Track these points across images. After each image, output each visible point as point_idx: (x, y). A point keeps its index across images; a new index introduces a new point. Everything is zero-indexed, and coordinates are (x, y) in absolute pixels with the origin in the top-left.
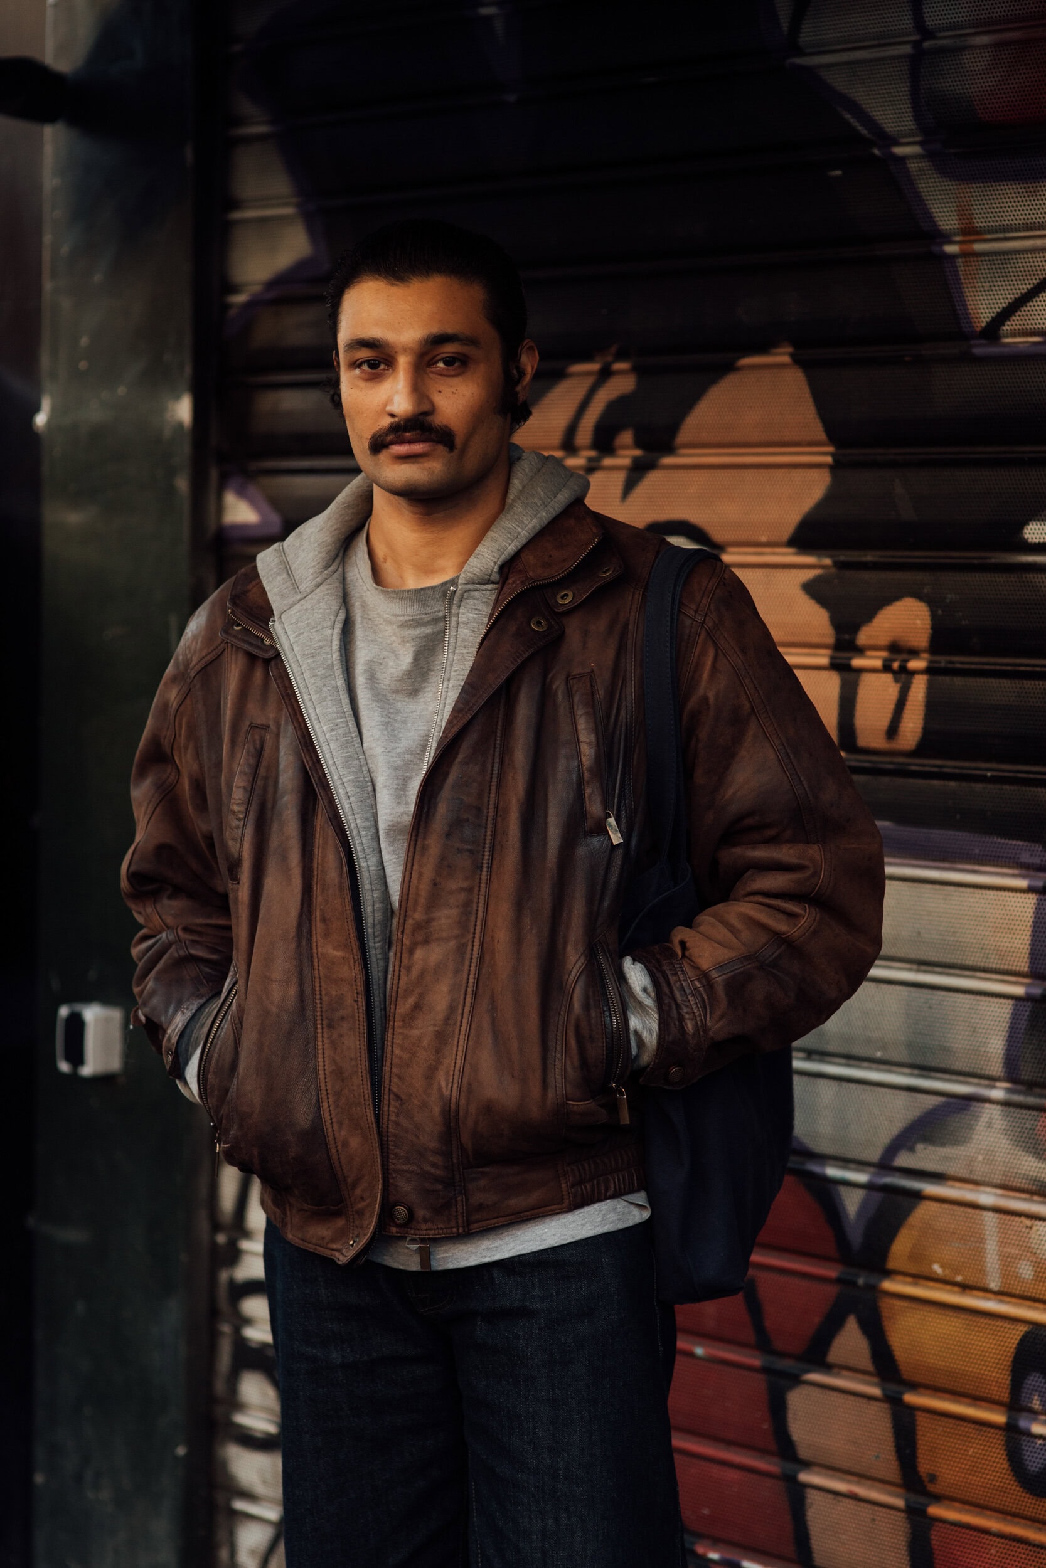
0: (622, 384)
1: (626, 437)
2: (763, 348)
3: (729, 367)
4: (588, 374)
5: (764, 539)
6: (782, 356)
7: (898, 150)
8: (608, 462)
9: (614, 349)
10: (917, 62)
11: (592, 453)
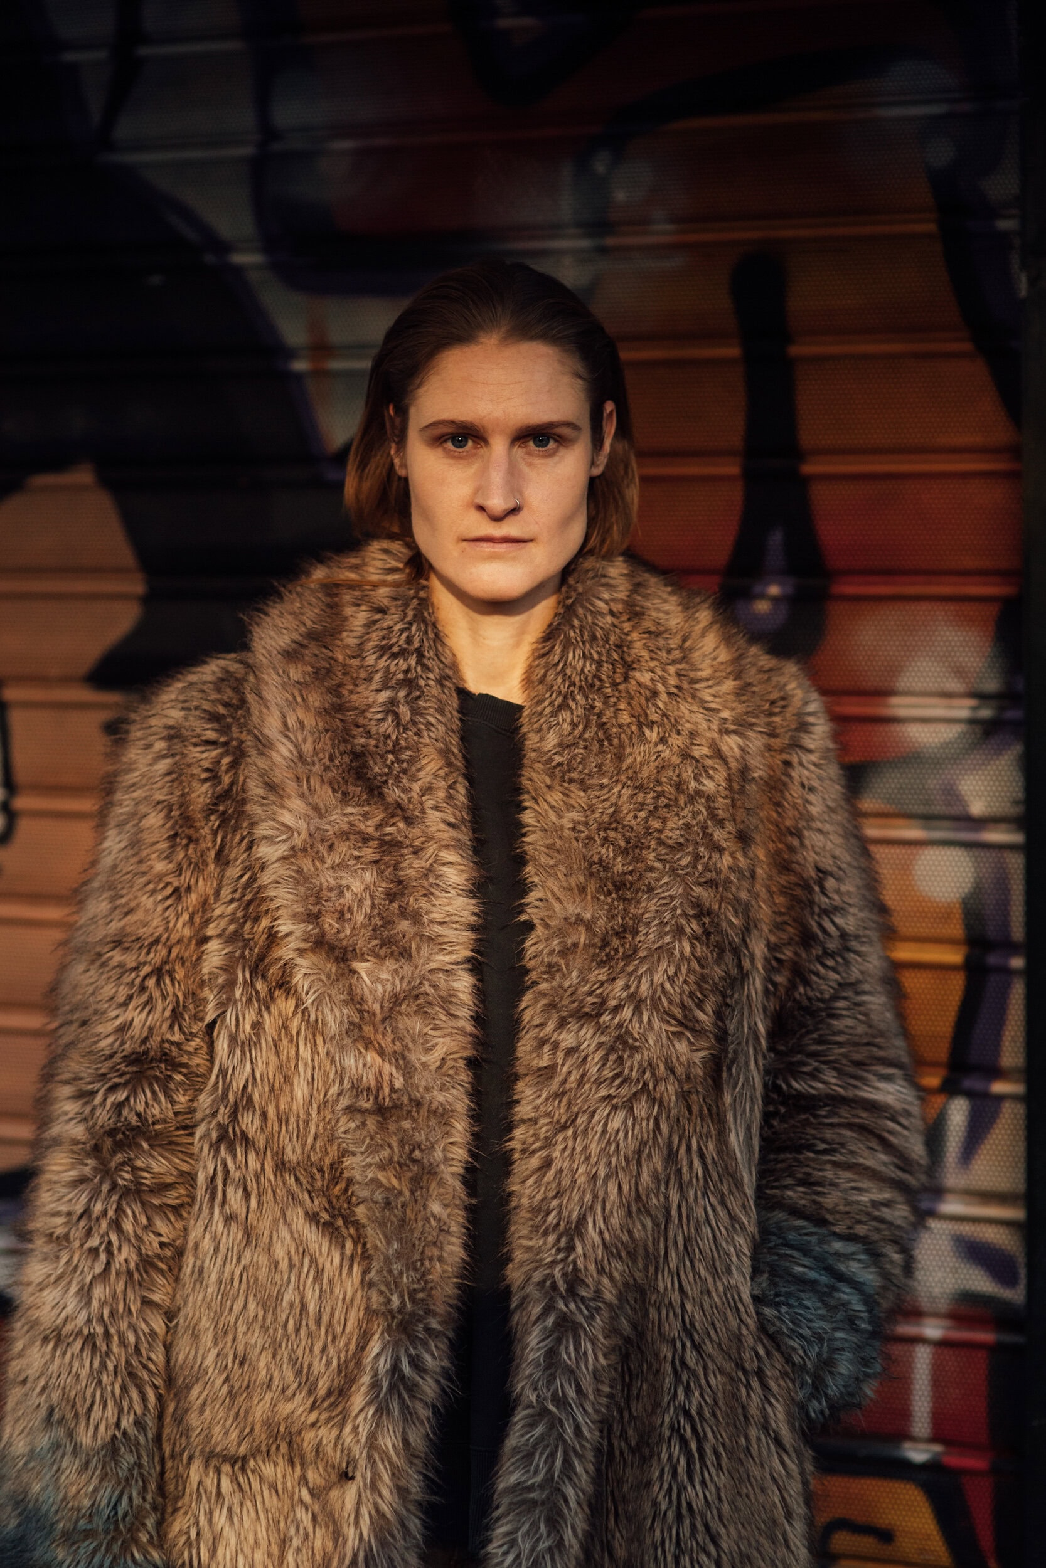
7: (238, 258)
10: (259, 168)
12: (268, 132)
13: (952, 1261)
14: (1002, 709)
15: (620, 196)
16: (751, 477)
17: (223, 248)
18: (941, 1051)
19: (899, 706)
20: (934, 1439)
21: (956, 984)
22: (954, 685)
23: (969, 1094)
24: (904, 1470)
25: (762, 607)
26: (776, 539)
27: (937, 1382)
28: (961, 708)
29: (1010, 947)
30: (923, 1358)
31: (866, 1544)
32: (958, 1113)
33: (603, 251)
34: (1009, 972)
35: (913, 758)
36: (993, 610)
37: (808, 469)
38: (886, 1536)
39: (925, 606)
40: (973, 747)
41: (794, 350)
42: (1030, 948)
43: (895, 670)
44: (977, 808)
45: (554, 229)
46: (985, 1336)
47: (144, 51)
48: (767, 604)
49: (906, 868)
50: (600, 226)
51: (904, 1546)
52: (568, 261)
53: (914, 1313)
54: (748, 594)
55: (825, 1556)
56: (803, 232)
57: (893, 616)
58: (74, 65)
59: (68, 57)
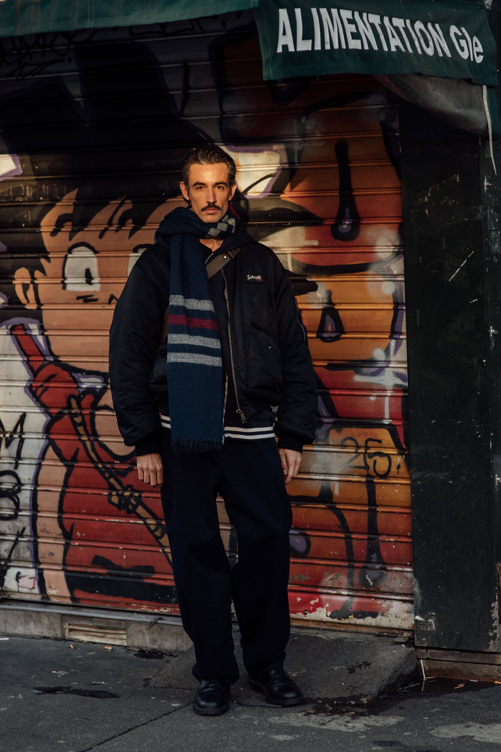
12: (223, 112)
13: (392, 377)
14: (400, 249)
15: (308, 128)
16: (341, 195)
17: (213, 141)
18: (389, 329)
19: (377, 249)
20: (390, 419)
21: (392, 313)
22: (389, 244)
23: (395, 339)
24: (383, 426)
26: (348, 210)
27: (390, 406)
28: (391, 249)
29: (402, 304)
30: (387, 400)
31: (376, 444)
32: (393, 343)
33: (305, 141)
34: (403, 310)
35: (380, 261)
36: (397, 226)
37: (354, 193)
38: (380, 441)
39: (382, 225)
40: (394, 258)
41: (350, 165)
42: (406, 304)
43: (375, 241)
44: (395, 272)
45: (292, 136)
46: (401, 394)
47: (190, 91)
48: (346, 226)
49: (379, 287)
50: (304, 135)
51: (384, 443)
52: (296, 144)
53: (385, 390)
54: (342, 224)
55: (367, 448)
56: (351, 136)
57: (374, 228)
58: (173, 95)
59: (171, 93)
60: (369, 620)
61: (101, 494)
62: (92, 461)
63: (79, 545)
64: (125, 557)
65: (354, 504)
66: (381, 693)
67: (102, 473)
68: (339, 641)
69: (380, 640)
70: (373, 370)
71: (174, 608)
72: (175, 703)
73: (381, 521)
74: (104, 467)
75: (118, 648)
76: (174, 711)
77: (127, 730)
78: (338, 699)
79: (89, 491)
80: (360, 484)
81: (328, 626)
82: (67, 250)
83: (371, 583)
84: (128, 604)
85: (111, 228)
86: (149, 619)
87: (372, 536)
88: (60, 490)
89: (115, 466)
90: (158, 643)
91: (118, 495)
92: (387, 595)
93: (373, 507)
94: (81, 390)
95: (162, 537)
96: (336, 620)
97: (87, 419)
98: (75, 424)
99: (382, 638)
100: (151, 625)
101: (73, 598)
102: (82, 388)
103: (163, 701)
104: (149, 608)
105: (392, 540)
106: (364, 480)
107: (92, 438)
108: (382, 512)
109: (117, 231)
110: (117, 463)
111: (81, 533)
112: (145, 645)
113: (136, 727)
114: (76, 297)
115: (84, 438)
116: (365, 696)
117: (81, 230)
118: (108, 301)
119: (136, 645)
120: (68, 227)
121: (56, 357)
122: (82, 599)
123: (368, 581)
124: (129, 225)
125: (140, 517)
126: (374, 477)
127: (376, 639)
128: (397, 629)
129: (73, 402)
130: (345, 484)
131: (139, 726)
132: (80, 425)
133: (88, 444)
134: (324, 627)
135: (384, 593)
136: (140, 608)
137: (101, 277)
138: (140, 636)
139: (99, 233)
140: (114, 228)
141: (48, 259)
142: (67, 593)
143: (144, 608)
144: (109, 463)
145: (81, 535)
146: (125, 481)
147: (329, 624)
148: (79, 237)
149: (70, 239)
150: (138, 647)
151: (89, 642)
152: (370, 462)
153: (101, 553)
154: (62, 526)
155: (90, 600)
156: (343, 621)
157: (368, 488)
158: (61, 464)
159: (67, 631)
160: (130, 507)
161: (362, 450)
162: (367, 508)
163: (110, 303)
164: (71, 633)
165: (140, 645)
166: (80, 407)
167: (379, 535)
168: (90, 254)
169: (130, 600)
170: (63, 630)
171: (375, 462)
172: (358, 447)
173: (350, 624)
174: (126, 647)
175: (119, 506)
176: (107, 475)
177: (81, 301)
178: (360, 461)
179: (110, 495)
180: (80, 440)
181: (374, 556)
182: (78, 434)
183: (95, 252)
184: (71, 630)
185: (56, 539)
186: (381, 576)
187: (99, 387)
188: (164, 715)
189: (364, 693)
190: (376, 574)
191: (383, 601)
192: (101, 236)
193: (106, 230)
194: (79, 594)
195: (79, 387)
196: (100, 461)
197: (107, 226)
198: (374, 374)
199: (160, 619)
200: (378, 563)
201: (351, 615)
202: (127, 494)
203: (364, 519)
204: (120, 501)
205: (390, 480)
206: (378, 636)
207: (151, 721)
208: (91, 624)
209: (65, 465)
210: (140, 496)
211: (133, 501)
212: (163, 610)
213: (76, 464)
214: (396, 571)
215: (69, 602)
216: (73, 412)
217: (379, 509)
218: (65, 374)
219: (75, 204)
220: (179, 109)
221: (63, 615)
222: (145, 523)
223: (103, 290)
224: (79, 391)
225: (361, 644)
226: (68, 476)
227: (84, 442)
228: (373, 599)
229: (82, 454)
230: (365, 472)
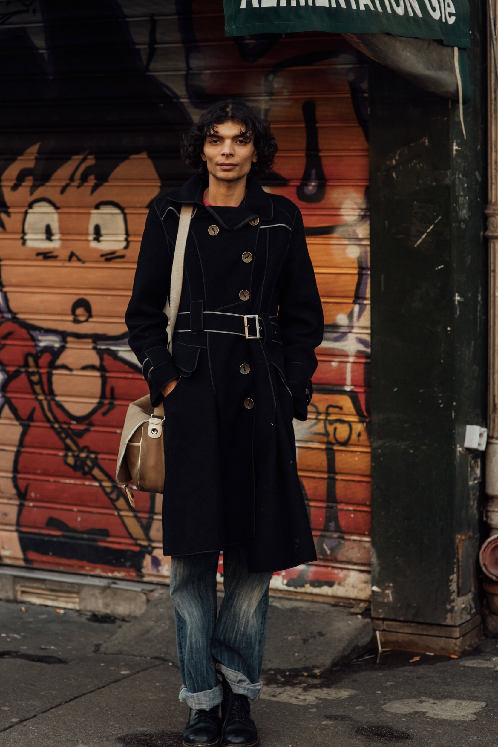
0: (91, 161)
1: (92, 177)
2: (137, 152)
3: (126, 158)
4: (78, 159)
5: (138, 206)
6: (144, 155)
7: (182, 100)
8: (86, 184)
9: (87, 152)
10: (187, 77)
11: (79, 181)
12: (189, 68)
13: (355, 343)
14: (366, 212)
15: (276, 86)
16: (307, 156)
17: (178, 97)
18: (353, 294)
19: (342, 212)
20: (352, 385)
21: (356, 278)
22: (355, 207)
23: (359, 304)
24: (344, 392)
25: (311, 188)
26: (314, 171)
27: (352, 372)
28: (357, 212)
29: (367, 268)
30: (349, 366)
31: (336, 410)
32: (357, 308)
33: (272, 100)
34: (367, 274)
35: (346, 224)
36: (364, 188)
37: (321, 154)
38: (341, 408)
39: (348, 188)
40: (360, 221)
41: (318, 125)
42: (371, 269)
43: (341, 203)
44: (360, 236)
45: (260, 95)
46: (363, 360)
47: (156, 46)
48: (311, 187)
49: (344, 251)
50: (271, 94)
51: (345, 410)
52: (263, 102)
53: (347, 356)
54: (307, 185)
55: (327, 414)
56: (319, 96)
57: (341, 190)
58: (139, 49)
59: (137, 47)
60: (325, 590)
61: (56, 455)
62: (48, 421)
63: (34, 507)
64: (79, 519)
65: (313, 471)
66: (334, 664)
67: (58, 433)
68: (295, 610)
69: (335, 610)
70: (335, 335)
71: (128, 572)
72: (125, 670)
73: (340, 489)
74: (61, 427)
75: (71, 612)
76: (123, 678)
77: (73, 698)
78: (290, 670)
79: (45, 452)
80: (319, 451)
81: (284, 594)
82: (27, 204)
83: (329, 552)
84: (82, 567)
85: (73, 184)
86: (102, 583)
87: (330, 504)
88: (15, 449)
89: (72, 427)
90: (111, 607)
91: (74, 456)
92: (345, 564)
93: (332, 475)
94: (39, 349)
95: (117, 499)
96: (292, 589)
97: (45, 378)
98: (32, 383)
99: (338, 608)
100: (104, 589)
101: (26, 560)
102: (39, 346)
103: (112, 668)
104: (103, 571)
105: (351, 508)
106: (323, 446)
107: (49, 398)
108: (342, 480)
109: (79, 186)
110: (74, 424)
111: (36, 494)
112: (97, 609)
113: (83, 694)
114: (34, 253)
115: (41, 397)
116: (318, 668)
117: (42, 185)
118: (67, 258)
119: (89, 608)
120: (29, 182)
121: (14, 314)
122: (36, 561)
123: (324, 549)
124: (92, 181)
125: (95, 479)
126: (333, 444)
127: (332, 609)
128: (354, 599)
129: (31, 361)
130: (305, 451)
131: (86, 694)
132: (37, 384)
133: (45, 403)
134: (280, 595)
135: (341, 562)
136: (93, 571)
137: (62, 233)
138: (93, 600)
139: (59, 189)
140: (76, 183)
141: (8, 214)
142: (20, 554)
143: (98, 572)
144: (65, 423)
145: (36, 496)
146: (82, 442)
147: (285, 592)
148: (40, 192)
149: (31, 193)
150: (90, 611)
151: (41, 605)
152: (330, 429)
153: (57, 515)
154: (16, 486)
155: (43, 562)
156: (299, 590)
157: (328, 455)
158: (16, 423)
159: (19, 594)
160: (86, 469)
161: (322, 417)
162: (325, 476)
163: (70, 259)
164: (24, 595)
165: (93, 609)
166: (37, 365)
167: (337, 503)
168: (51, 209)
169: (84, 563)
170: (15, 592)
171: (335, 429)
172: (319, 413)
173: (306, 593)
174: (78, 611)
175: (75, 467)
176: (63, 435)
177: (41, 257)
178: (320, 428)
179: (66, 456)
180: (36, 399)
181: (332, 525)
182: (35, 392)
183: (56, 208)
184: (23, 592)
185: (10, 499)
186: (339, 545)
187: (57, 345)
188: (112, 682)
189: (318, 664)
190: (333, 543)
191: (339, 571)
192: (63, 191)
193: (67, 186)
194: (32, 555)
195: (36, 346)
196: (57, 420)
197: (68, 182)
198: (336, 340)
199: (114, 583)
200: (336, 531)
201: (307, 583)
202: (83, 455)
203: (322, 487)
204: (76, 462)
205: (350, 447)
206: (334, 605)
207: (99, 688)
208: (43, 587)
209: (21, 425)
210: (96, 458)
211: (89, 463)
212: (117, 574)
213: (32, 424)
214: (354, 540)
215: (22, 563)
216: (31, 370)
217: (338, 477)
218: (23, 332)
219: (37, 159)
220: (145, 63)
221: (15, 577)
222: (101, 486)
223: (63, 247)
224: (36, 350)
225: (316, 614)
226: (23, 435)
227: (40, 402)
228: (330, 568)
229: (38, 414)
230: (325, 439)
